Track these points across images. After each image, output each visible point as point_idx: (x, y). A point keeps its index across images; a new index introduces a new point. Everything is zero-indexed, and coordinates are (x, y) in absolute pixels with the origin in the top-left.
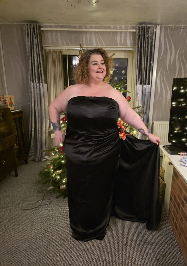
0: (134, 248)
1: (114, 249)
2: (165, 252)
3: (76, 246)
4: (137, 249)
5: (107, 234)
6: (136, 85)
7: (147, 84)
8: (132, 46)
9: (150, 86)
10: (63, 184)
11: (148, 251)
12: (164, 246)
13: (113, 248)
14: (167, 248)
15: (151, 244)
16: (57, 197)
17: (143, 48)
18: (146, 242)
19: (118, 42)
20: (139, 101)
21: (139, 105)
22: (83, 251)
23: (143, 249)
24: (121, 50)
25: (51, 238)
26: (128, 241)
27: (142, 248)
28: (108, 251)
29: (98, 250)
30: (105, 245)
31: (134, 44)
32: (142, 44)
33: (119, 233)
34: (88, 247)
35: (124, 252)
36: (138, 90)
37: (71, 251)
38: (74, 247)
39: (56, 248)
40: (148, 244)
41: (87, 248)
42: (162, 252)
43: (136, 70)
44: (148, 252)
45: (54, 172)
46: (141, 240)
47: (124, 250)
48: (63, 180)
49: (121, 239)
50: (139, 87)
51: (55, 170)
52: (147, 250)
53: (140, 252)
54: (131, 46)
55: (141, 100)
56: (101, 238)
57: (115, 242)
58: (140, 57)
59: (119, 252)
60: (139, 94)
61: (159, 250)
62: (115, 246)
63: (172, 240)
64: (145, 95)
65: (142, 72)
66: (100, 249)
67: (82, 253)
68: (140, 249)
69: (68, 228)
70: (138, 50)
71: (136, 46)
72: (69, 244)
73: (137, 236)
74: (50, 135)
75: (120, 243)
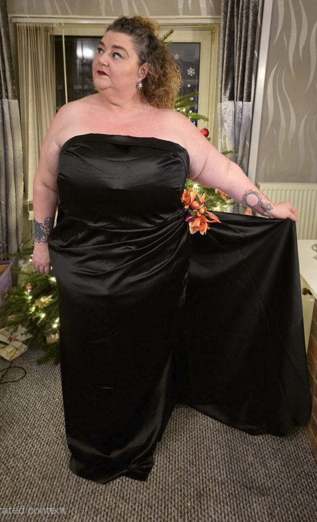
0: (222, 504)
1: (173, 508)
2: (298, 515)
3: (81, 499)
4: (229, 508)
5: (156, 463)
6: (221, 102)
7: (244, 99)
8: (212, 14)
9: (251, 103)
10: (54, 332)
11: (258, 513)
12: (296, 497)
13: (171, 503)
14: (302, 504)
15: (263, 492)
16: (40, 362)
17: (235, 19)
18: (251, 487)
19: (181, 6)
20: (227, 138)
21: (225, 147)
22: (97, 512)
23: (244, 507)
24: (186, 25)
25: (21, 474)
26: (207, 482)
27: (242, 505)
28: (160, 513)
29: (135, 509)
30: (152, 497)
31: (216, 11)
32: (235, 10)
33: (184, 461)
34: (109, 503)
35: (198, 516)
36: (225, 114)
37: (69, 512)
38: (77, 501)
39: (32, 503)
40: (256, 492)
41: (107, 505)
42: (292, 515)
43: (221, 69)
44: (257, 516)
45: (33, 302)
46: (239, 482)
47: (198, 511)
48: (54, 323)
49: (190, 480)
50: (228, 106)
51: (36, 296)
52: (254, 510)
53: (237, 517)
54: (208, 15)
55: (232, 135)
56: (142, 475)
57: (176, 486)
58: (228, 39)
59: (186, 517)
60: (226, 121)
61: (283, 512)
62: (176, 499)
63: (313, 480)
64: (240, 125)
65: (234, 71)
66: (140, 508)
67: (95, 518)
68: (237, 507)
69: (62, 446)
70: (225, 22)
71: (220, 14)
72: (63, 492)
73: (227, 468)
74: (26, 214)
75: (187, 490)
